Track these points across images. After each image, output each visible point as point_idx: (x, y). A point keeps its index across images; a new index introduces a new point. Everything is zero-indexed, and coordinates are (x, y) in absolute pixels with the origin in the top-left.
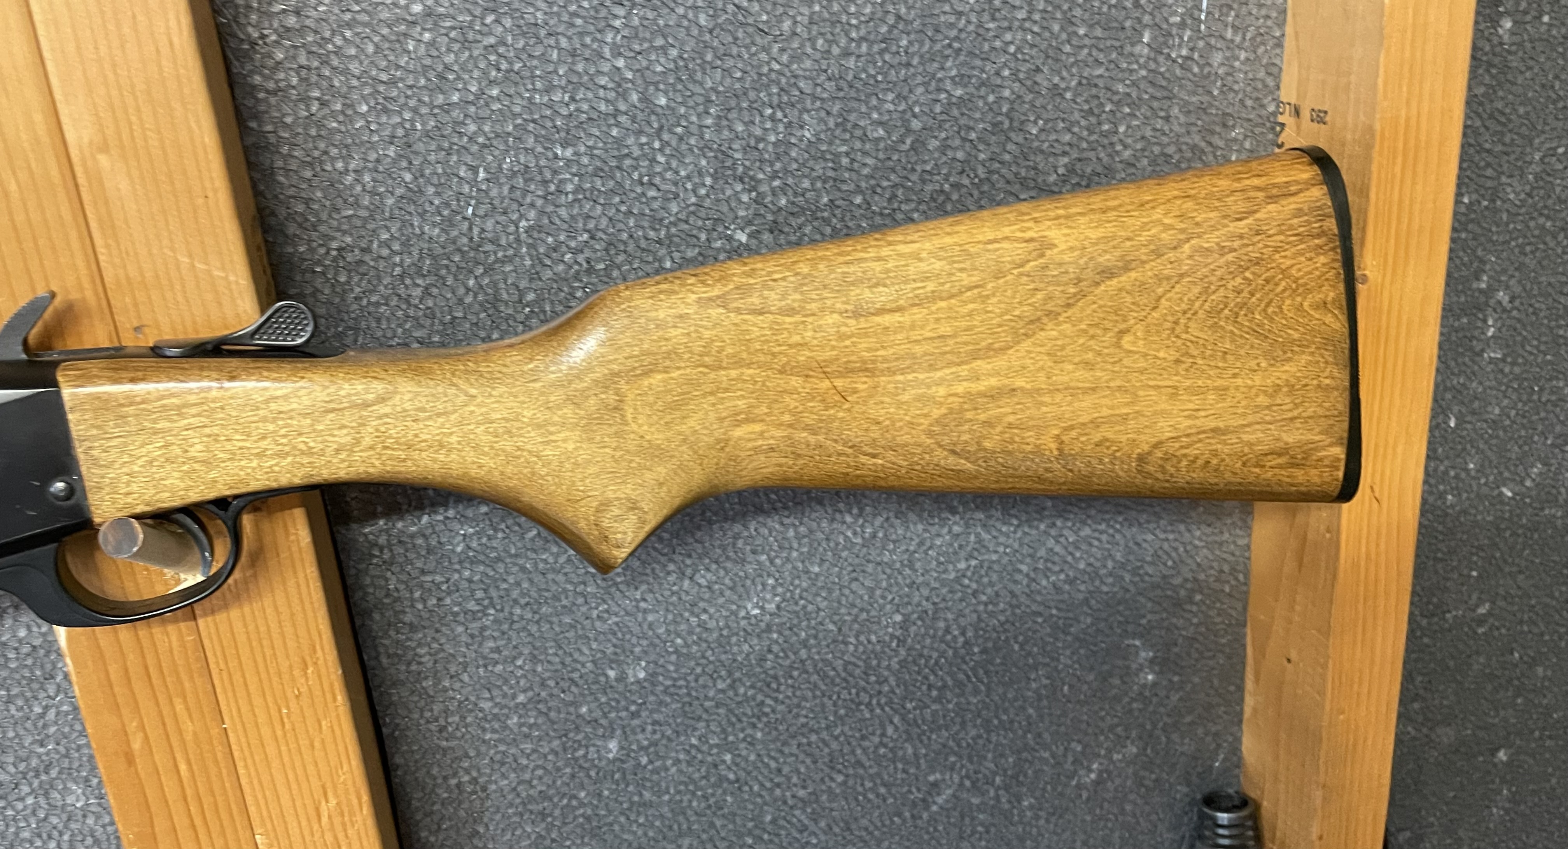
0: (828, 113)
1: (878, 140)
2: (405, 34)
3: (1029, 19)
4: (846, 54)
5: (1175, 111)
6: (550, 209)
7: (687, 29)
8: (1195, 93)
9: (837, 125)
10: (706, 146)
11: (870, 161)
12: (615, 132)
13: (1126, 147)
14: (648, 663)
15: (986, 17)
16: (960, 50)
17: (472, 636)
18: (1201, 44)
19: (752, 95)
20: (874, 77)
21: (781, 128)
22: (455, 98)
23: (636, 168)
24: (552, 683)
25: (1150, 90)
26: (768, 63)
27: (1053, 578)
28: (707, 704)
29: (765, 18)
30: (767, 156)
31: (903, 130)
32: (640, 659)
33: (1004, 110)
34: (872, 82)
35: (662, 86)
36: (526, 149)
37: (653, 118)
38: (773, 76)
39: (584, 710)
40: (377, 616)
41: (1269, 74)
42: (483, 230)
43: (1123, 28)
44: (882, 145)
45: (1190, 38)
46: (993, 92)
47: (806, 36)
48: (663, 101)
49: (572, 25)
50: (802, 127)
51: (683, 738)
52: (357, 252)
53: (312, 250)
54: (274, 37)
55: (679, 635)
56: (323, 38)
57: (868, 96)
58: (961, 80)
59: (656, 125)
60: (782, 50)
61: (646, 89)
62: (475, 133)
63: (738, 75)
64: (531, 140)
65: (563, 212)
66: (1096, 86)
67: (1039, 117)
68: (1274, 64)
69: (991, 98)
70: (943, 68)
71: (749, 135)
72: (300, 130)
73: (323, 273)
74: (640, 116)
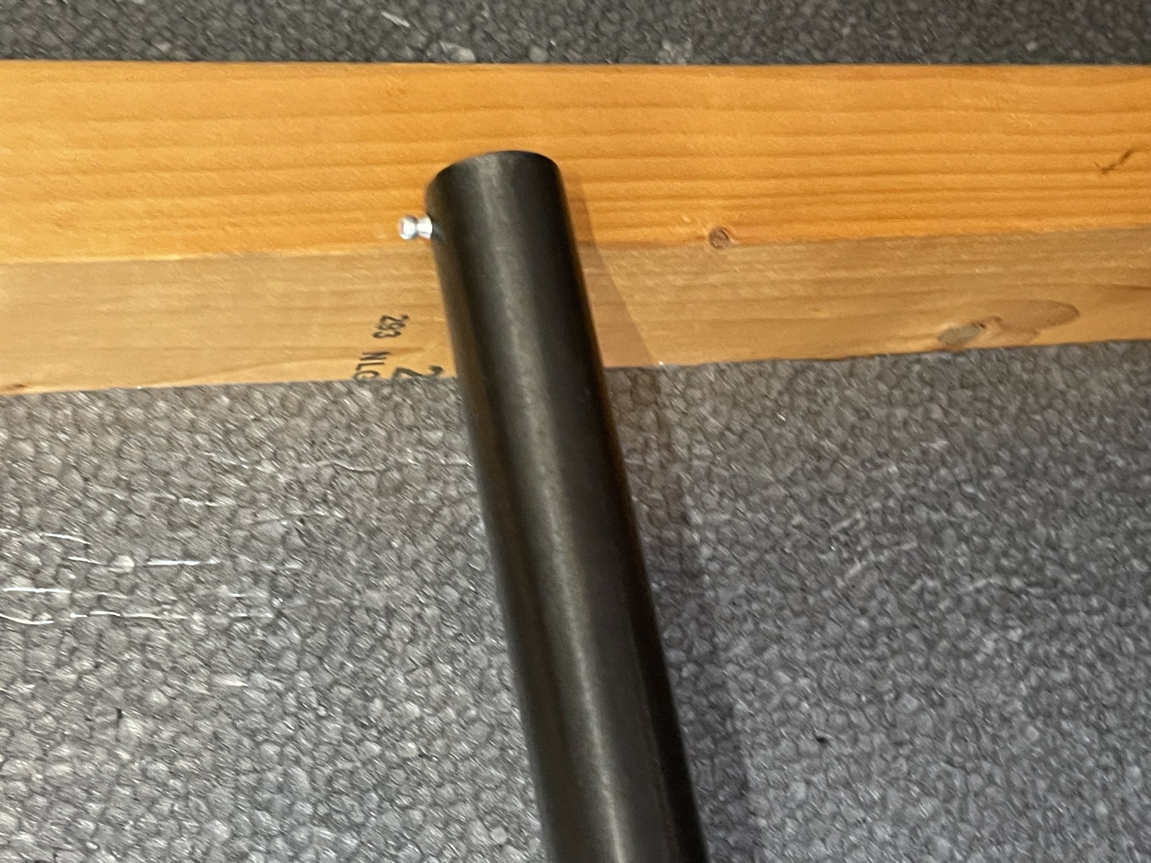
5: (375, 597)
13: (448, 698)
25: (338, 658)
41: (302, 408)
45: (235, 585)
68: (284, 399)
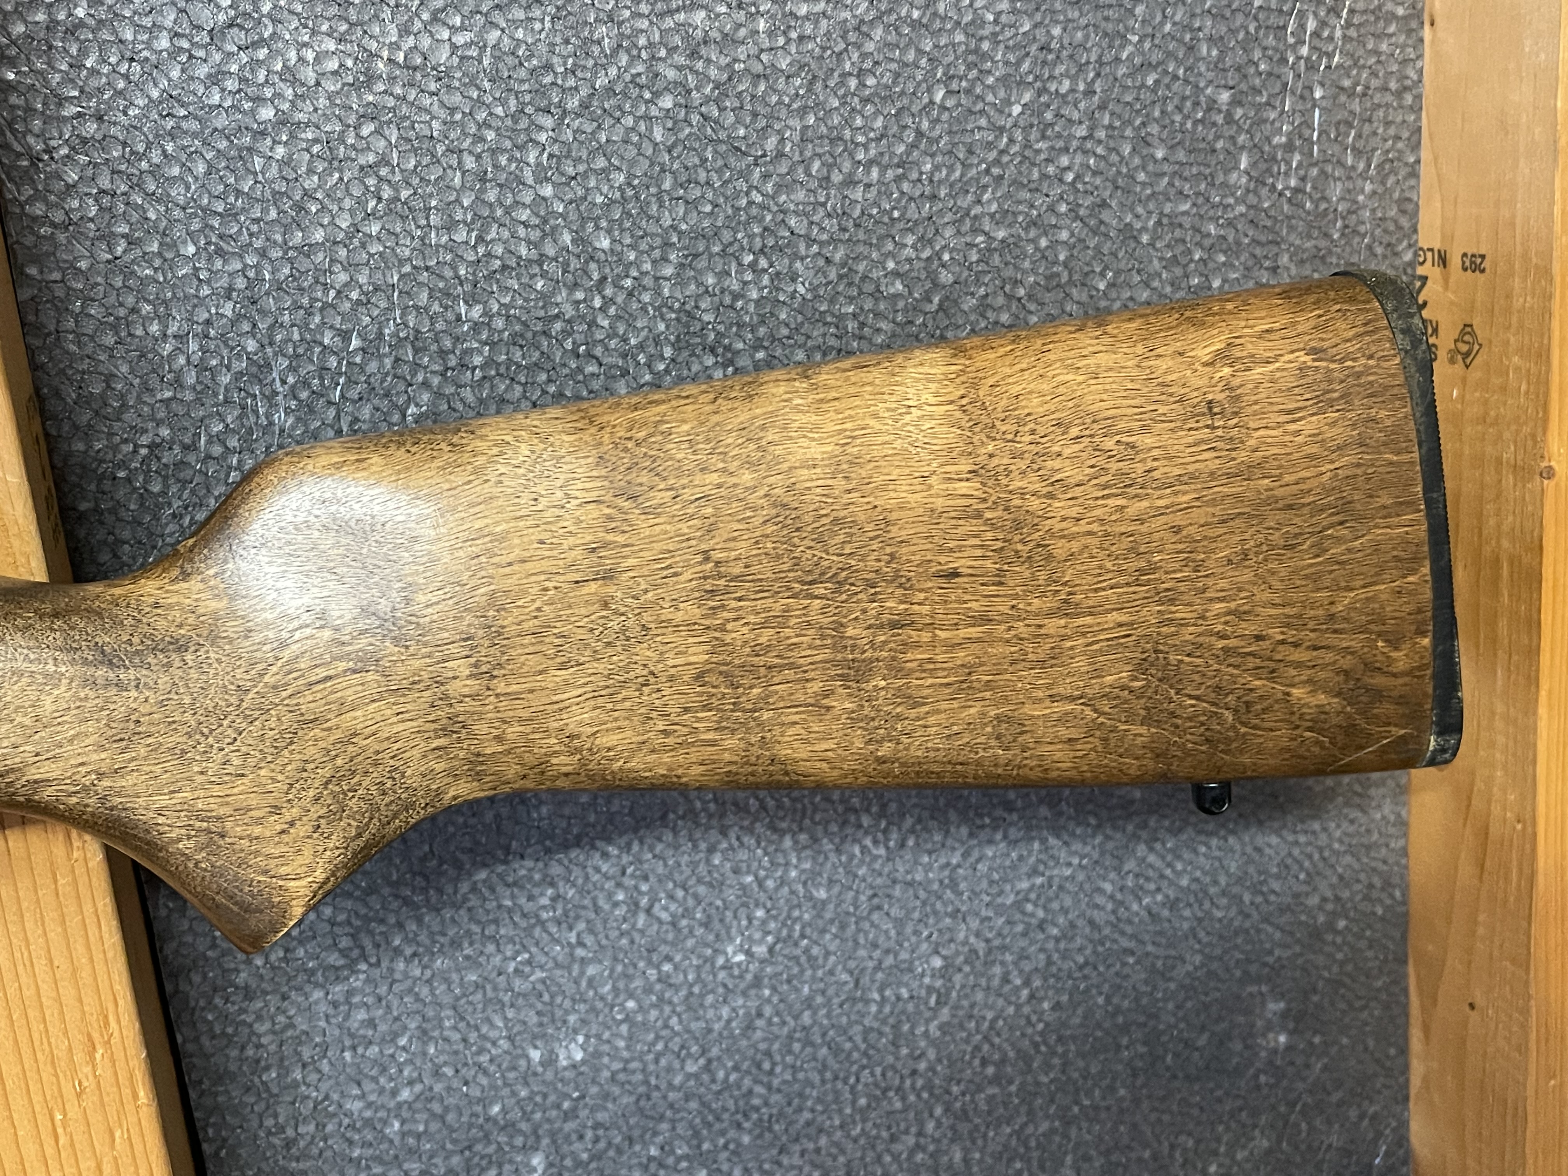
0: (828, 261)
1: (896, 296)
2: (249, 149)
3: (1090, 136)
4: (850, 182)
5: (1285, 259)
6: (449, 390)
7: (639, 146)
8: (1309, 237)
9: (841, 277)
10: (666, 305)
11: (883, 325)
12: (539, 285)
14: (587, 1037)
15: (1034, 134)
16: (1001, 177)
17: (335, 1005)
18: (1315, 171)
19: (727, 236)
20: (889, 213)
21: (766, 280)
22: (319, 236)
23: (569, 334)
24: (449, 1071)
26: (747, 194)
27: (1146, 901)
28: (672, 1096)
29: (742, 132)
30: (747, 319)
31: (928, 285)
32: (576, 1032)
33: (1062, 257)
34: (886, 219)
35: (604, 224)
36: (416, 307)
37: (593, 266)
38: (754, 211)
39: (496, 1109)
40: (196, 978)
41: (1403, 212)
42: (356, 420)
43: (1214, 151)
44: (901, 304)
45: (1300, 165)
46: (1046, 234)
47: (797, 158)
48: (605, 244)
49: (483, 140)
50: (794, 280)
51: (637, 1148)
52: (177, 450)
53: (115, 449)
54: (64, 151)
55: (631, 996)
56: (132, 153)
57: (881, 238)
58: (1002, 217)
59: (596, 276)
60: (766, 176)
61: (583, 227)
62: (346, 285)
63: (708, 208)
64: (424, 296)
65: (468, 394)
66: (1180, 226)
67: (1106, 268)
68: (1409, 200)
69: (1043, 243)
70: (979, 202)
71: (723, 291)
72: (99, 280)
73: (128, 480)
74: (574, 264)
